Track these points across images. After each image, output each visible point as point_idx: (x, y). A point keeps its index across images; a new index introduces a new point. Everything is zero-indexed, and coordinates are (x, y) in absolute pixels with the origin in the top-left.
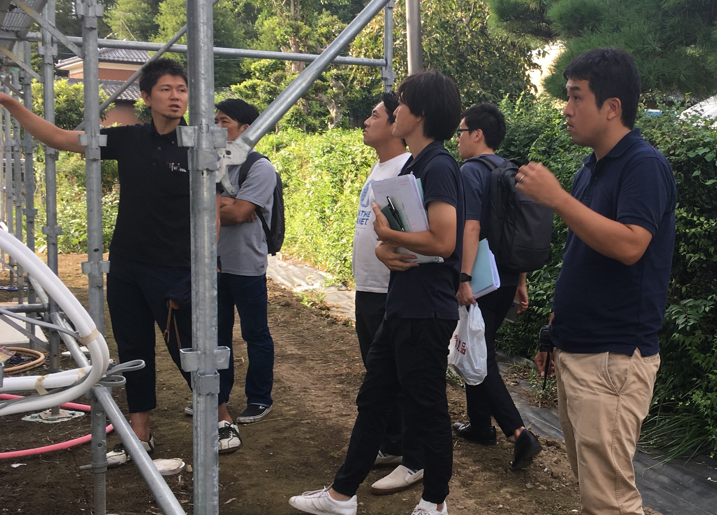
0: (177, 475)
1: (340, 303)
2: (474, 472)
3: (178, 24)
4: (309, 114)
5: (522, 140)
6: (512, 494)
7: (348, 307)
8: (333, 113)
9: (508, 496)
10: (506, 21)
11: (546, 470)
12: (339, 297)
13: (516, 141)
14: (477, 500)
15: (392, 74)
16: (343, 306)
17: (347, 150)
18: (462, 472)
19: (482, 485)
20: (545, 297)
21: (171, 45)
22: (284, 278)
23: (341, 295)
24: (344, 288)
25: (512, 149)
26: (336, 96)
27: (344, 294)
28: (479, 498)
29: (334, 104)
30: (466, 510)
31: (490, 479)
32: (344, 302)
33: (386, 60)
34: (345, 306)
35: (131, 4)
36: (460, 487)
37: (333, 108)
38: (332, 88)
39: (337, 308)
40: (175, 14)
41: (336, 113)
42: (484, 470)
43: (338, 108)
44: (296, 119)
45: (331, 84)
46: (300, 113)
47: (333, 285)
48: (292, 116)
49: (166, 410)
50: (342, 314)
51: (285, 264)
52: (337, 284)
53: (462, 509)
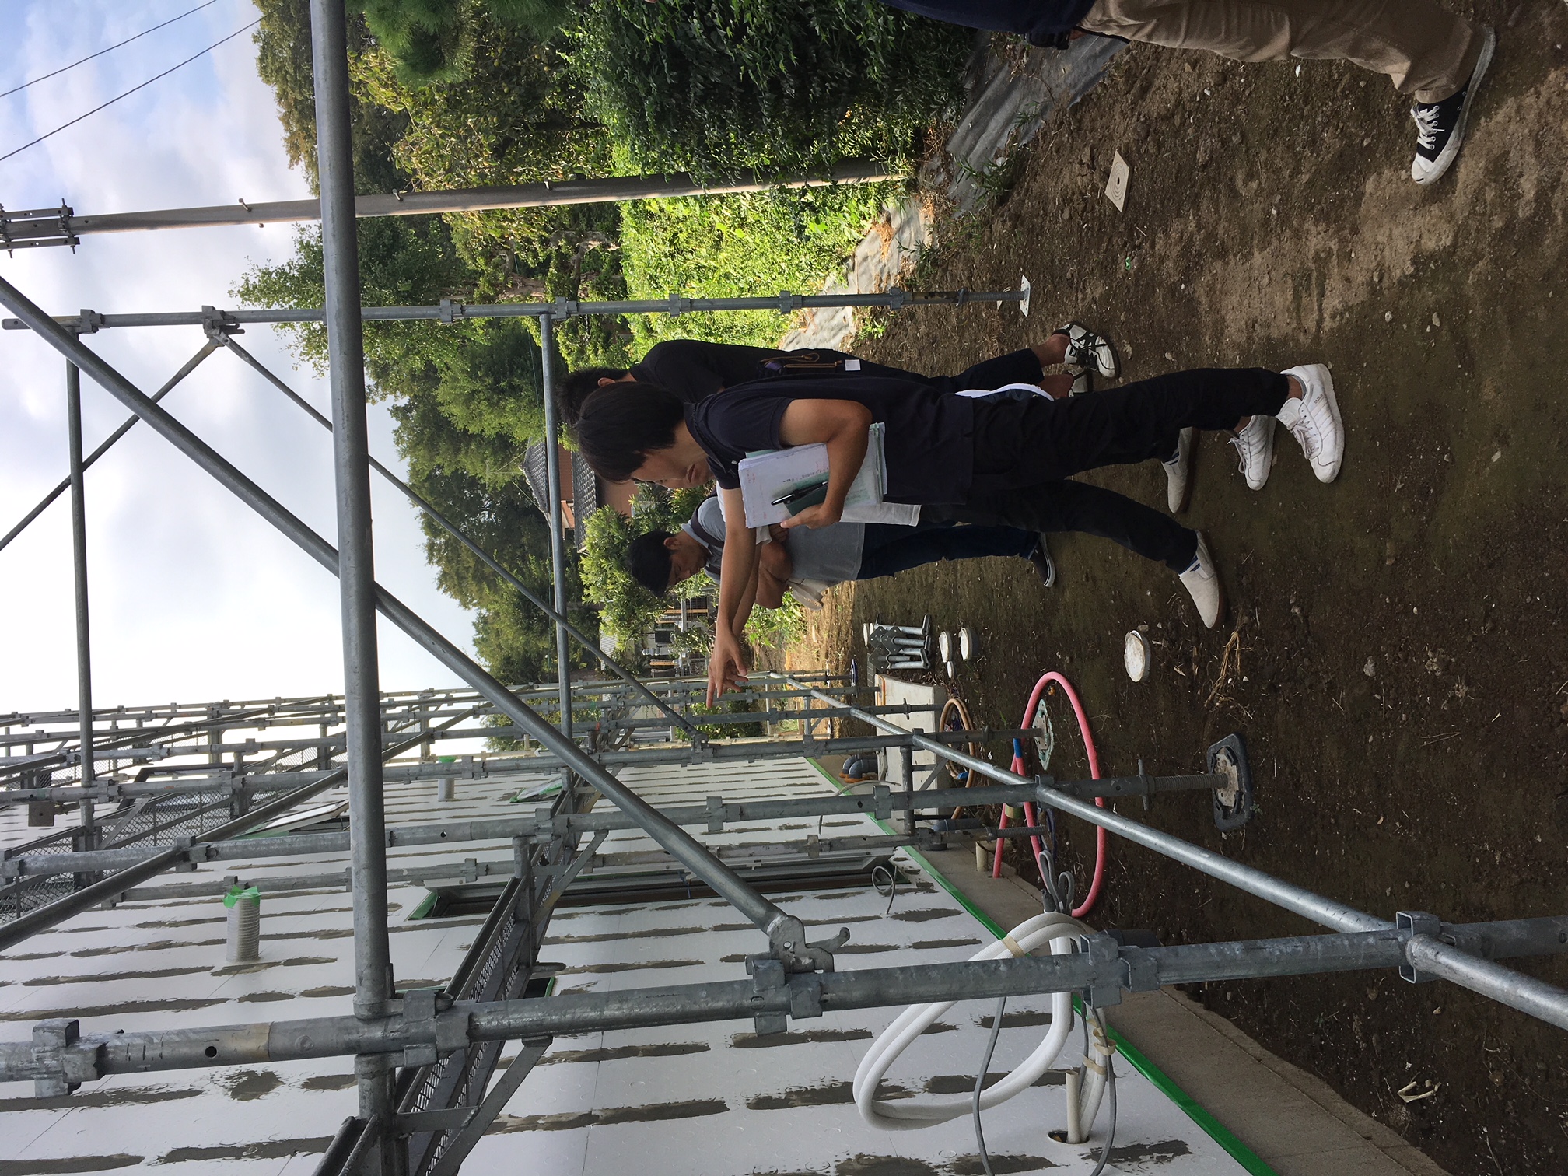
0: (1152, 645)
1: (874, 275)
2: (1199, 226)
3: (492, 412)
4: (598, 272)
5: (632, 42)
6: (1250, 176)
7: (881, 265)
8: (595, 245)
9: (1254, 185)
10: (442, 55)
11: (1207, 92)
12: (863, 273)
13: (634, 53)
14: (1255, 242)
15: (561, 304)
16: (878, 271)
17: (653, 263)
18: (1198, 248)
19: (1226, 224)
20: (891, 18)
21: (558, 615)
22: (834, 336)
23: (862, 269)
24: (850, 262)
25: (647, 59)
26: (570, 241)
27: (860, 264)
28: (1252, 239)
29: (581, 244)
30: (1273, 273)
31: (1215, 202)
32: (872, 267)
33: (541, 313)
34: (879, 269)
35: (475, 460)
36: (1227, 263)
37: (587, 244)
38: (560, 247)
39: (881, 280)
40: (480, 414)
41: (594, 240)
42: (1195, 204)
43: (586, 238)
44: (607, 289)
45: (554, 248)
46: (598, 284)
47: (846, 276)
48: (603, 295)
49: (1044, 605)
50: (892, 277)
51: (812, 328)
52: (845, 270)
53: (1270, 279)
